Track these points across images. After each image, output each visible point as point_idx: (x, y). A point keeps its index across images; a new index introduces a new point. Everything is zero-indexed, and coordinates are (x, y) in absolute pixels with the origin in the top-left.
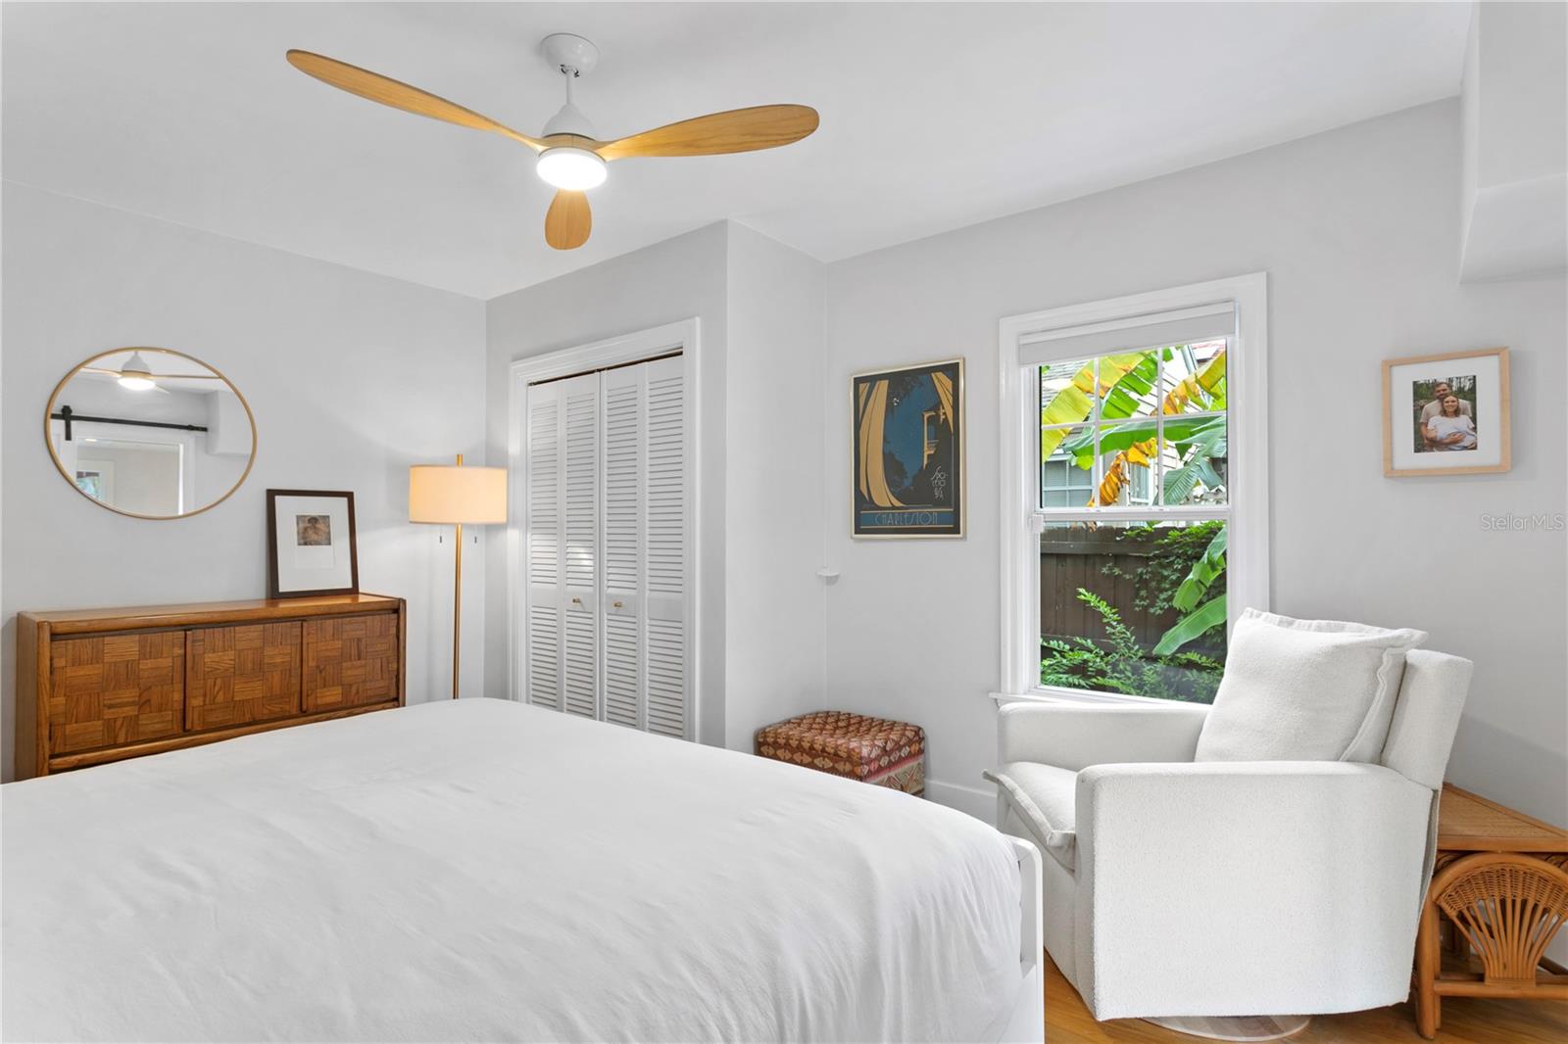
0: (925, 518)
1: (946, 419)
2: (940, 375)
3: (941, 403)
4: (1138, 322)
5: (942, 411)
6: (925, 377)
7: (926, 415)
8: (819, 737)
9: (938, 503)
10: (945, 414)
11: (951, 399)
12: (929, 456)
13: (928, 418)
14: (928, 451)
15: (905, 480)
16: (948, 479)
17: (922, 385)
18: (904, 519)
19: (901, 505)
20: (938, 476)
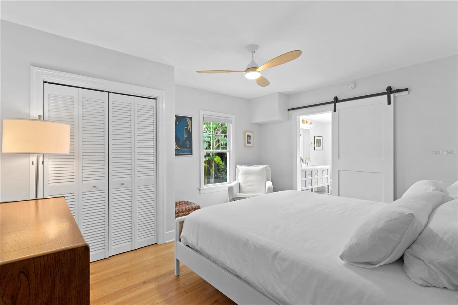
0: (185, 152)
1: (189, 129)
2: (188, 119)
3: (188, 125)
4: (221, 118)
5: (189, 127)
6: (185, 118)
7: (185, 128)
8: (180, 208)
9: (188, 148)
10: (189, 128)
11: (191, 125)
12: (186, 137)
13: (186, 128)
14: (185, 136)
15: (180, 142)
16: (190, 143)
17: (184, 120)
18: (180, 152)
19: (179, 148)
20: (188, 142)
